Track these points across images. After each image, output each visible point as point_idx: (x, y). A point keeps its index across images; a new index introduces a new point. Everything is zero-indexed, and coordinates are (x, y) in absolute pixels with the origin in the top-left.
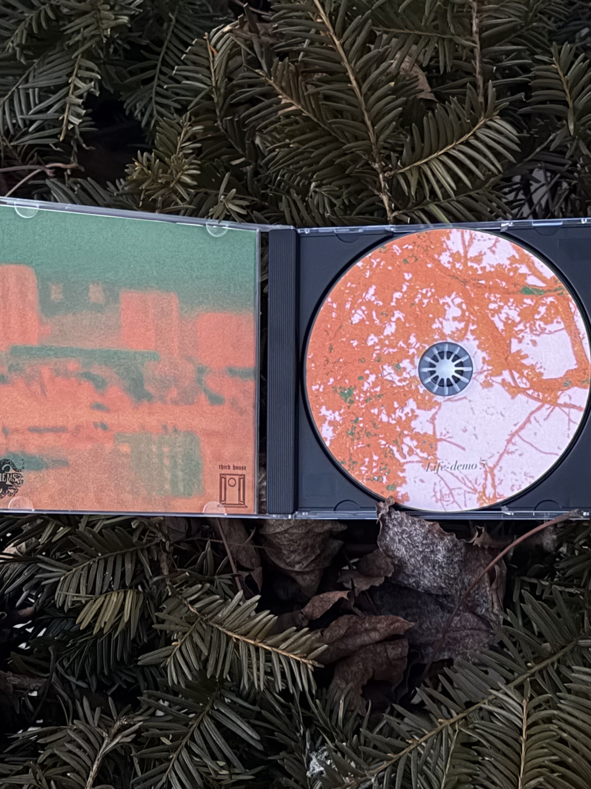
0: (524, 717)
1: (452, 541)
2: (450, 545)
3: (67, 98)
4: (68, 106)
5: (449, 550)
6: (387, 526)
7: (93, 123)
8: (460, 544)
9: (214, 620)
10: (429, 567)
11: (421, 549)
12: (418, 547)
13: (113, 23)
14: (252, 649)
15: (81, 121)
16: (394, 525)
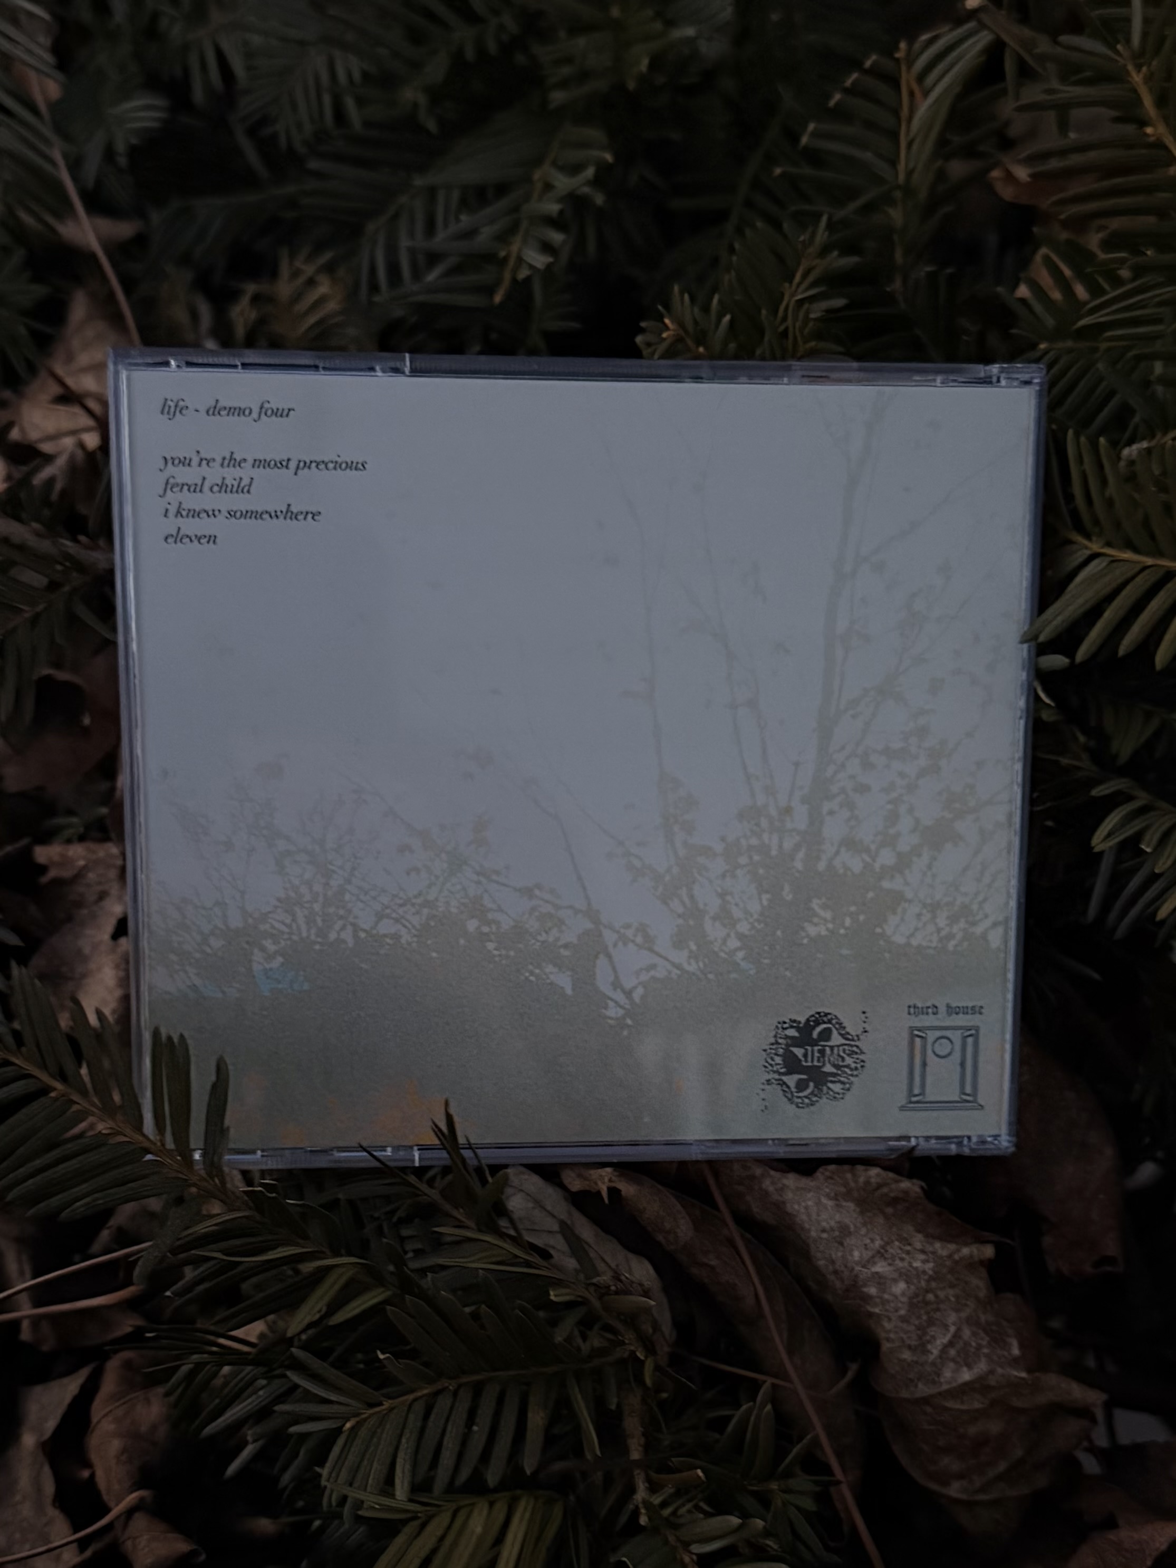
3: (525, 208)
4: (524, 223)
15: (549, 261)
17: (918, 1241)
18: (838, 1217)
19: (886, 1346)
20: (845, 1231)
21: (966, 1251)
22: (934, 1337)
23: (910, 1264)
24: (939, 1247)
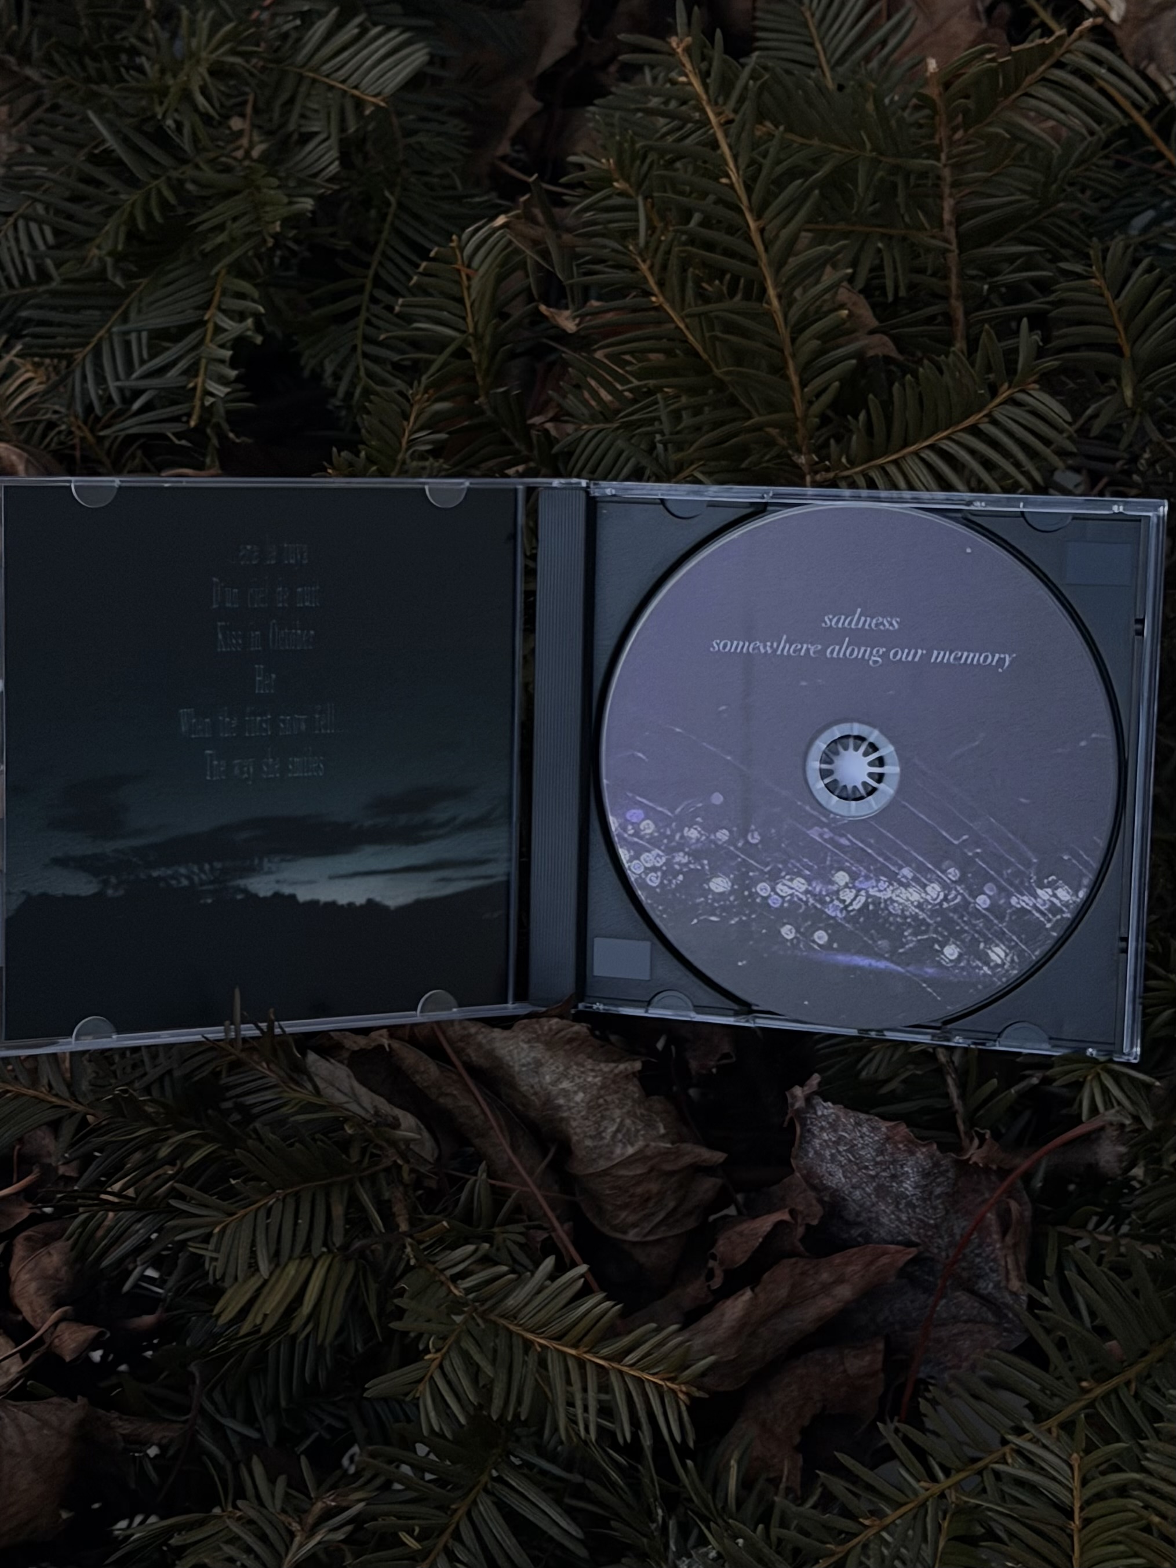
0: (1076, 1484)
1: (931, 1156)
2: (928, 1164)
3: (203, 348)
4: (203, 362)
5: (925, 1175)
6: (809, 1131)
7: (247, 394)
8: (946, 1162)
9: (497, 1312)
10: (888, 1205)
11: (872, 1173)
12: (866, 1168)
13: (284, 212)
14: (571, 1363)
15: (228, 390)
16: (822, 1129)
17: (589, 1064)
18: (533, 1055)
19: (575, 1138)
20: (539, 1064)
21: (622, 1067)
22: (606, 1128)
23: (585, 1080)
24: (606, 1067)
